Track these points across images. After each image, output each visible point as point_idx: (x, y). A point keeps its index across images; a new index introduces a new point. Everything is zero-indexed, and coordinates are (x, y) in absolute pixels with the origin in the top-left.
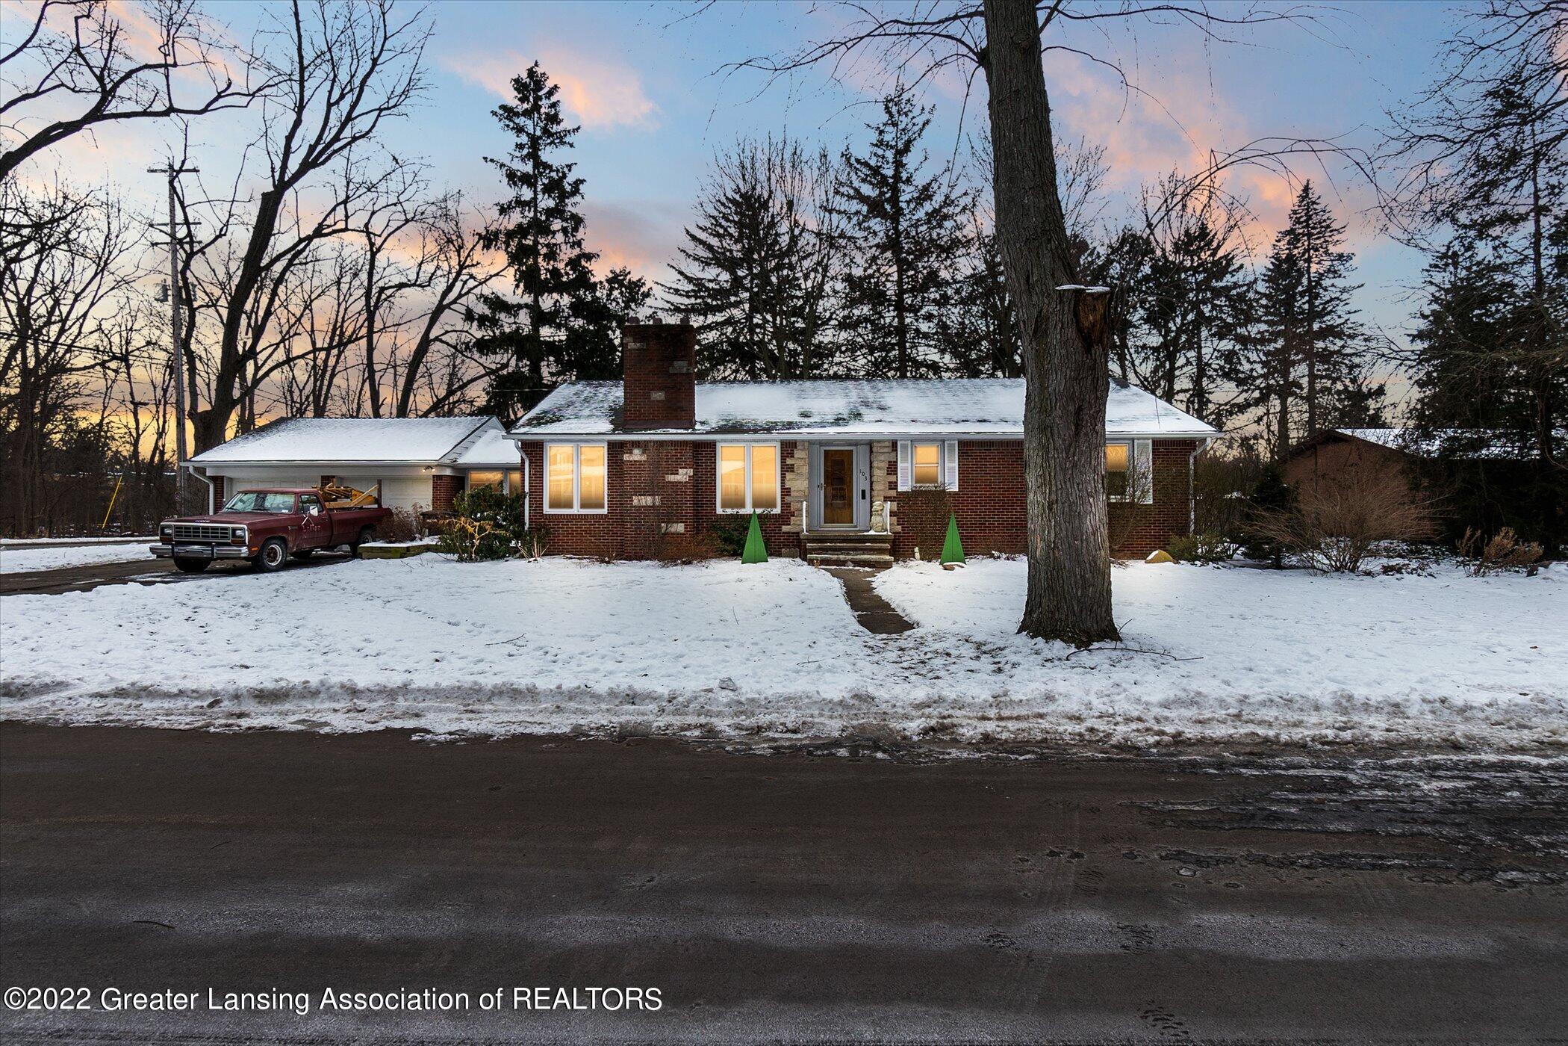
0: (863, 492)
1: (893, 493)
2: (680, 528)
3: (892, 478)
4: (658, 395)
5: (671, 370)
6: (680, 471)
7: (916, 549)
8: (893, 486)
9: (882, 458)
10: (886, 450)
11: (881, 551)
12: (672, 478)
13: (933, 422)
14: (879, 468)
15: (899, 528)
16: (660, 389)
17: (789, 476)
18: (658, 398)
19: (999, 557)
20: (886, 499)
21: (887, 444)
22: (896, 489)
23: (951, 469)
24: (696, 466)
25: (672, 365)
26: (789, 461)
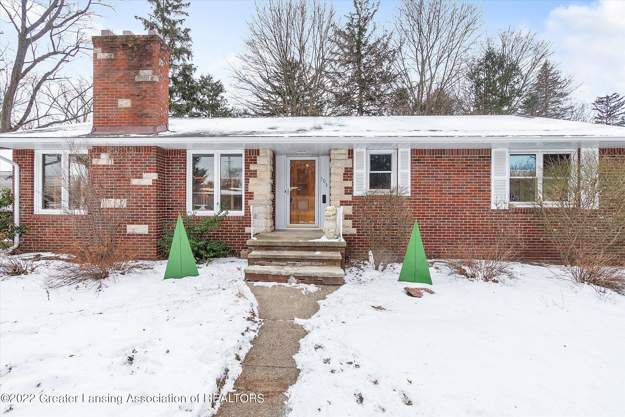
0: (324, 197)
1: (349, 198)
2: (143, 229)
3: (348, 184)
4: (125, 103)
5: (137, 79)
6: (145, 175)
7: (370, 253)
8: (349, 191)
9: (339, 164)
10: (343, 157)
11: (331, 262)
12: (135, 182)
13: (388, 131)
14: (336, 174)
15: (354, 231)
16: (127, 97)
17: (252, 181)
18: (125, 106)
19: (473, 276)
20: (343, 203)
21: (343, 151)
22: (352, 194)
23: (404, 176)
24: (160, 171)
25: (138, 74)
26: (252, 167)
